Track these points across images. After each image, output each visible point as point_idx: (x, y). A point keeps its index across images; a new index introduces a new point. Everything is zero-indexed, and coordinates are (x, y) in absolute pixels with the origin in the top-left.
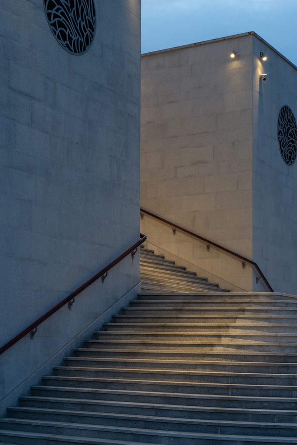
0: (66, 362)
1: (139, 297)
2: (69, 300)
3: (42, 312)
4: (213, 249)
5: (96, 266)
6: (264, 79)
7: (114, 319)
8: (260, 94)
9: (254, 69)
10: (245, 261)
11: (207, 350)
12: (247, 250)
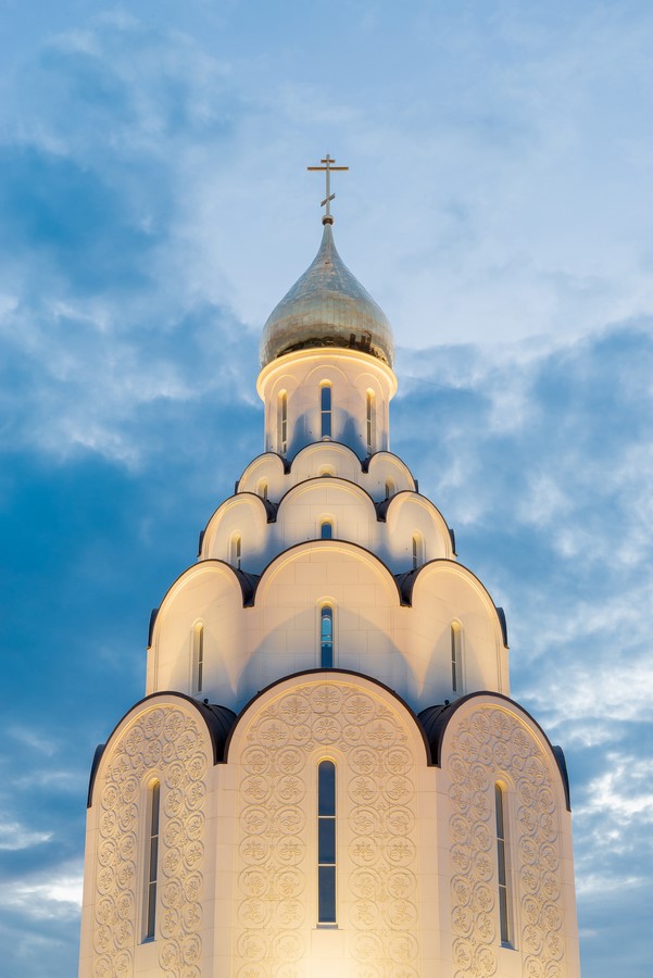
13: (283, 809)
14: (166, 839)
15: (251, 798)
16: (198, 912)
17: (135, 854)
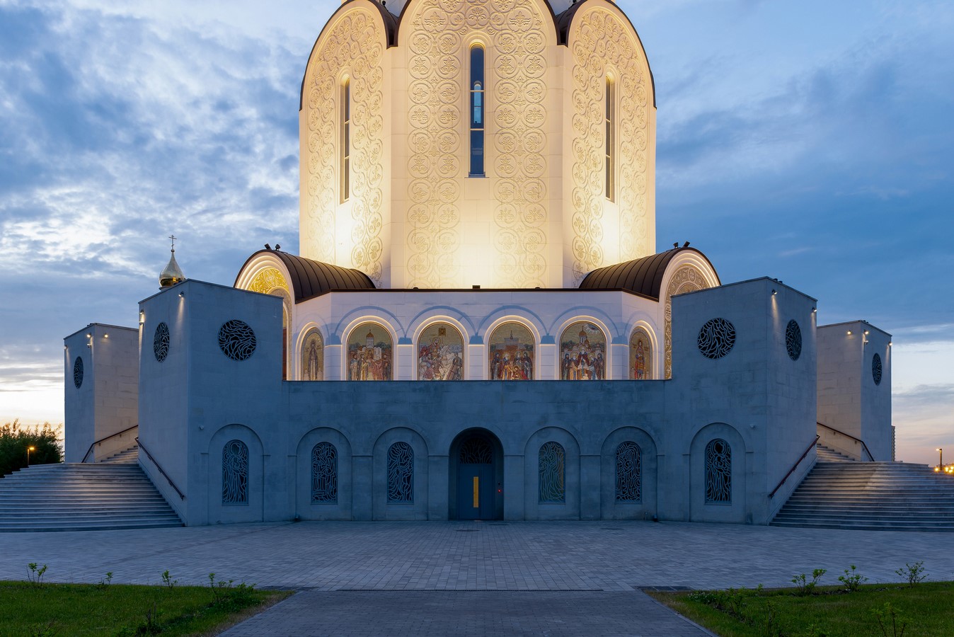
0: (794, 494)
1: (817, 464)
2: (794, 469)
3: (786, 474)
4: (837, 434)
5: (802, 452)
6: (866, 344)
7: (809, 475)
8: (864, 351)
9: (861, 339)
10: (856, 440)
11: (862, 488)
12: (858, 435)
13: (442, 83)
14: (355, 119)
15: (417, 74)
16: (379, 172)
17: (333, 137)
